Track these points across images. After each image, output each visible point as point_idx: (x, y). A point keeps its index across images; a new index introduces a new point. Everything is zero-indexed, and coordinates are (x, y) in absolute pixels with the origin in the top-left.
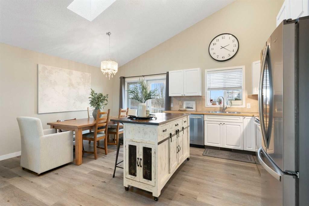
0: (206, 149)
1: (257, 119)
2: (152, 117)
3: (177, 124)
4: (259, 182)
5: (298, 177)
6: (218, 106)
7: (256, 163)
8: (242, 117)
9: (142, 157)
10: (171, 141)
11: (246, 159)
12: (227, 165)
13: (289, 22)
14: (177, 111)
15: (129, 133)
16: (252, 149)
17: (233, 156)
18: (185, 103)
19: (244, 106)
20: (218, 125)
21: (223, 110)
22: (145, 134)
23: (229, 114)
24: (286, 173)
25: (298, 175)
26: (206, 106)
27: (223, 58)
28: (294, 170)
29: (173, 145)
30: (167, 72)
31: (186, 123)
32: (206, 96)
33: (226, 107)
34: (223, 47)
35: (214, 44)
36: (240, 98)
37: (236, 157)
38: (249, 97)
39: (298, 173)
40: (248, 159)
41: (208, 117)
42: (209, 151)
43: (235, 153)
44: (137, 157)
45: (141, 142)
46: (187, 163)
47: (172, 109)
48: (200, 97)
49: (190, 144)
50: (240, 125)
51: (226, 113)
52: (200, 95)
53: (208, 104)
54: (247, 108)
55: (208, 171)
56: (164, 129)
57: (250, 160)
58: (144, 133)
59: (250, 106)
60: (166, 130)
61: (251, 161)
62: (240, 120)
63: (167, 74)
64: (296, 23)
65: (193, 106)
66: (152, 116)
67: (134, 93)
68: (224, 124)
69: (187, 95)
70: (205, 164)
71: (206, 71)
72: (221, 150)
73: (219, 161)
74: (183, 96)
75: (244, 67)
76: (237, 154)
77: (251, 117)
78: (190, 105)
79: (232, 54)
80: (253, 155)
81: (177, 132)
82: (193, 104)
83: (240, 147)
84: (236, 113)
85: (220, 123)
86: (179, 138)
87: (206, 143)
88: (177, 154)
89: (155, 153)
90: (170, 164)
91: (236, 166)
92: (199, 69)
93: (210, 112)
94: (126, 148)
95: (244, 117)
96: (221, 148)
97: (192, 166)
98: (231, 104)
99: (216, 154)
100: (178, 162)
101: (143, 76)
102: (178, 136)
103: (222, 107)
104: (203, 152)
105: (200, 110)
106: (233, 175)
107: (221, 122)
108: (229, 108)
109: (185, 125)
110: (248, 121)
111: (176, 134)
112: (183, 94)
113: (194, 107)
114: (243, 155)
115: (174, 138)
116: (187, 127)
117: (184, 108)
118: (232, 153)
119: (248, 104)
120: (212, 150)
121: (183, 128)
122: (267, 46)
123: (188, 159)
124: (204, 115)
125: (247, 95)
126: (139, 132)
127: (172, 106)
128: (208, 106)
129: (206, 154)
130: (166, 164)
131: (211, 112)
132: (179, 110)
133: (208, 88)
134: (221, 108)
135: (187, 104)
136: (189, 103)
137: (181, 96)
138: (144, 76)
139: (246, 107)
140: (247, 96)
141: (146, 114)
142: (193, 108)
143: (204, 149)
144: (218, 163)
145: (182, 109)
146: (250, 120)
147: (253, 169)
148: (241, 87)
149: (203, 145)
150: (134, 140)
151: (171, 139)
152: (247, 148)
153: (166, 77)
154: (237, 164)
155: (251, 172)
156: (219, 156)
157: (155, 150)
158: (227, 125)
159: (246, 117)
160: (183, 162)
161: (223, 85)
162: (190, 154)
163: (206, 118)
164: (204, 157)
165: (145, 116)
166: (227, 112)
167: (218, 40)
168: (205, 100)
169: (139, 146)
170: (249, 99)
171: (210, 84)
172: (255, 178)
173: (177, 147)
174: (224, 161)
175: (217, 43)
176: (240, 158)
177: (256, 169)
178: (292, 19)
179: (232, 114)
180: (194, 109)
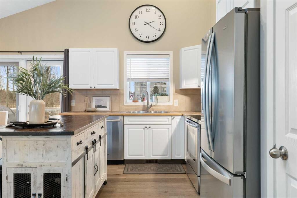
0: (127, 165)
1: (188, 119)
2: (56, 123)
3: (93, 132)
4: (193, 194)
5: (245, 177)
6: (140, 103)
7: (186, 173)
8: (171, 117)
9: (41, 191)
10: (88, 158)
11: (176, 170)
12: (156, 181)
13: (240, 11)
14: (82, 112)
15: (15, 153)
16: (181, 156)
17: (161, 169)
18: (94, 99)
19: (170, 103)
20: (143, 129)
21: (147, 109)
22: (48, 151)
23: (156, 113)
24: (235, 175)
25: (245, 175)
26: (125, 104)
27: (148, 38)
28: (242, 171)
29: (89, 164)
30: (65, 50)
31: (103, 129)
32: (124, 90)
33: (151, 105)
34: (147, 24)
35: (136, 17)
36: (167, 93)
37: (164, 170)
38: (177, 92)
39: (245, 173)
40: (177, 169)
41: (129, 119)
42: (130, 166)
43: (163, 165)
44: (32, 192)
45: (41, 166)
46: (104, 189)
47: (73, 109)
48: (116, 91)
49: (107, 160)
50: (168, 128)
51: (151, 112)
52: (118, 88)
53: (128, 101)
54: (175, 105)
55: (133, 194)
56: (79, 141)
57: (179, 170)
58: (46, 151)
59: (177, 103)
60: (81, 142)
61: (181, 171)
62: (168, 121)
63: (66, 53)
64: (246, 13)
65: (106, 103)
66: (54, 121)
67: (21, 82)
68: (150, 127)
69: (98, 87)
70: (129, 186)
71: (125, 53)
72: (145, 163)
73: (146, 178)
74: (92, 88)
75: (171, 53)
76: (165, 165)
77: (181, 117)
78: (102, 102)
79: (159, 34)
80: (182, 164)
81: (94, 143)
82: (106, 101)
83: (168, 156)
84: (163, 112)
85: (145, 127)
86: (95, 152)
87: (127, 157)
88: (94, 177)
89: (67, 180)
90: (86, 195)
91: (166, 181)
92: (116, 50)
93: (130, 112)
94: (9, 181)
95: (173, 117)
96: (145, 160)
97: (111, 192)
98: (156, 101)
99: (140, 170)
100: (95, 189)
101: (19, 52)
102: (95, 150)
103: (146, 104)
104: (123, 170)
105: (116, 110)
106: (165, 192)
107: (147, 126)
108: (154, 105)
109: (102, 132)
110: (178, 122)
111: (92, 147)
112: (92, 86)
113: (108, 105)
114: (172, 165)
115: (91, 152)
116: (104, 136)
117: (93, 106)
118: (160, 165)
119: (175, 101)
120: (134, 165)
121: (100, 137)
122: (214, 33)
123: (105, 183)
124: (124, 116)
125: (174, 89)
126: (36, 149)
127: (73, 104)
128: (128, 103)
129: (127, 171)
130: (80, 195)
131: (132, 112)
132: (85, 111)
133: (128, 78)
134: (144, 106)
135: (98, 101)
136: (102, 100)
137: (90, 88)
138: (21, 52)
139: (173, 105)
140: (175, 91)
141: (46, 117)
142: (106, 107)
143: (124, 165)
144: (145, 180)
145: (89, 109)
146: (179, 120)
147: (184, 180)
148: (168, 78)
149: (123, 159)
150: (24, 165)
151: (88, 155)
152: (176, 156)
153: (63, 57)
154: (167, 177)
155: (182, 184)
156: (145, 172)
157: (67, 175)
158: (153, 129)
159: (176, 117)
160: (100, 188)
161: (146, 75)
162: (108, 175)
163: (127, 120)
164: (126, 176)
165: (43, 121)
166: (153, 112)
167: (141, 13)
168: (123, 95)
169: (36, 174)
170: (177, 94)
171: (130, 73)
172: (188, 190)
173: (94, 166)
174: (151, 177)
175: (140, 16)
176: (169, 170)
177: (188, 179)
178: (243, 9)
179: (159, 114)
180: (108, 109)
